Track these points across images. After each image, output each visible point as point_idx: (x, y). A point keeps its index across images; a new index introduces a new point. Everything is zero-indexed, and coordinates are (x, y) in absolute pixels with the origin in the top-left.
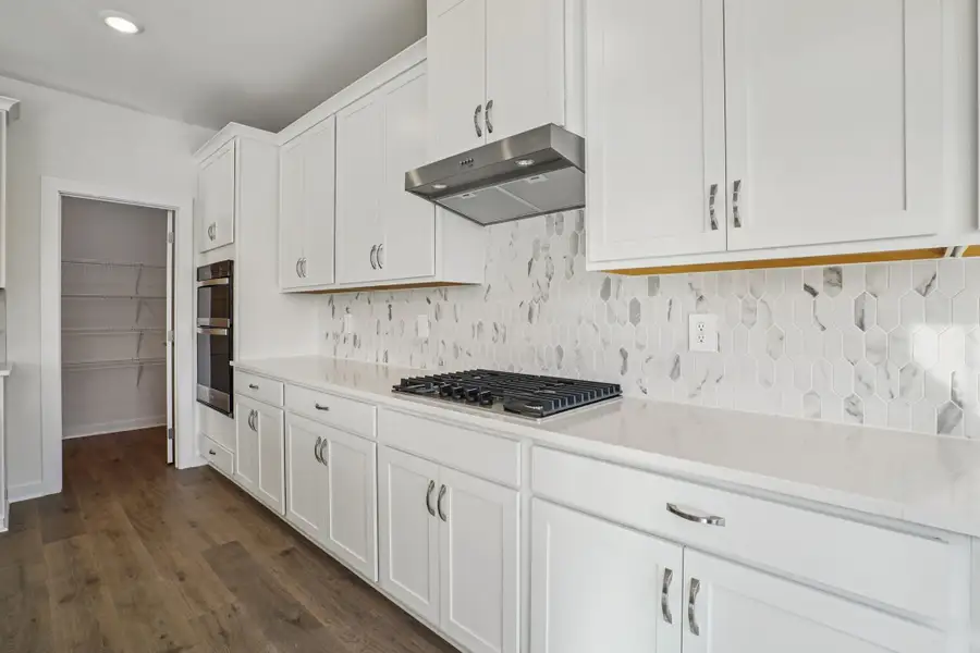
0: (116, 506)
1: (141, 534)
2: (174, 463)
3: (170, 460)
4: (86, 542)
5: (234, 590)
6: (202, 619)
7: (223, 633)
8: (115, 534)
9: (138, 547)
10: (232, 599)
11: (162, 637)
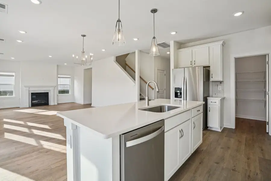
0: (244, 136)
1: (246, 145)
2: (268, 133)
3: (267, 131)
4: (232, 140)
5: (261, 170)
6: (246, 170)
7: (249, 176)
8: (239, 142)
9: (243, 147)
10: (259, 172)
11: (234, 166)
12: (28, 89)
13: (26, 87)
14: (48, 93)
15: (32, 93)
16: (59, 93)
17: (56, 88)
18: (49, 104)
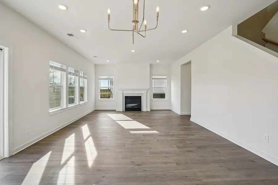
12: (121, 92)
13: (120, 90)
14: (141, 97)
15: (126, 97)
16: (154, 98)
17: (149, 91)
18: (142, 110)
